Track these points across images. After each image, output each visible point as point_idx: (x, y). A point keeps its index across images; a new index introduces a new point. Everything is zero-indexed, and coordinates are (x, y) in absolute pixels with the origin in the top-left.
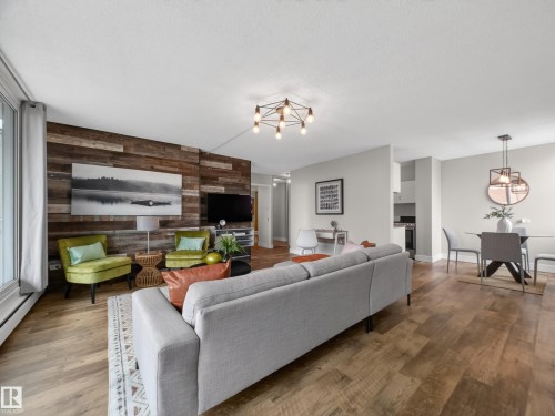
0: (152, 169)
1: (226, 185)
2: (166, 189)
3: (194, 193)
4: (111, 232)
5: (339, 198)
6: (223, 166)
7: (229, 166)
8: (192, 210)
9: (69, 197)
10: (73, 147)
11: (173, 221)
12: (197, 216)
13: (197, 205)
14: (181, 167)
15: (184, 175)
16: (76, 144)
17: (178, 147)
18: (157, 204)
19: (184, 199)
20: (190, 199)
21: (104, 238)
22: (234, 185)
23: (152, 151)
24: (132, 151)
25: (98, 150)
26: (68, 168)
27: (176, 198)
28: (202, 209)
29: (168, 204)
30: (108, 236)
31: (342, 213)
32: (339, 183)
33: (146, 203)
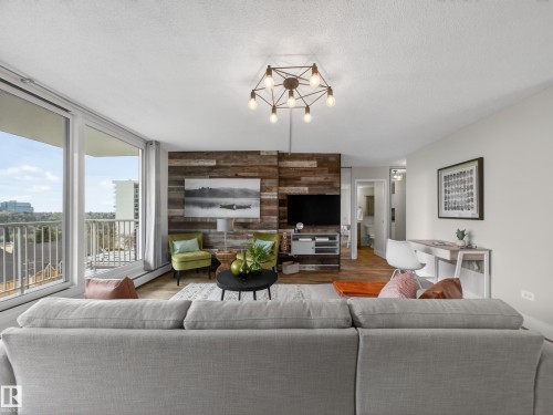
0: (237, 176)
1: (309, 184)
2: (246, 193)
3: (272, 196)
4: (207, 231)
5: (475, 191)
6: (306, 164)
7: (313, 164)
8: (271, 213)
9: (183, 204)
10: (185, 167)
11: (253, 223)
12: (275, 219)
13: (275, 208)
14: (260, 172)
15: (262, 178)
16: (188, 164)
17: (257, 153)
18: (239, 207)
19: (262, 202)
20: (269, 202)
21: (200, 236)
22: (320, 183)
23: (236, 160)
24: (222, 163)
25: (200, 167)
26: (182, 183)
27: (254, 201)
28: (279, 211)
29: (248, 207)
30: (204, 234)
31: (481, 217)
32: (474, 167)
33: (230, 207)
